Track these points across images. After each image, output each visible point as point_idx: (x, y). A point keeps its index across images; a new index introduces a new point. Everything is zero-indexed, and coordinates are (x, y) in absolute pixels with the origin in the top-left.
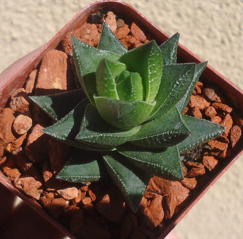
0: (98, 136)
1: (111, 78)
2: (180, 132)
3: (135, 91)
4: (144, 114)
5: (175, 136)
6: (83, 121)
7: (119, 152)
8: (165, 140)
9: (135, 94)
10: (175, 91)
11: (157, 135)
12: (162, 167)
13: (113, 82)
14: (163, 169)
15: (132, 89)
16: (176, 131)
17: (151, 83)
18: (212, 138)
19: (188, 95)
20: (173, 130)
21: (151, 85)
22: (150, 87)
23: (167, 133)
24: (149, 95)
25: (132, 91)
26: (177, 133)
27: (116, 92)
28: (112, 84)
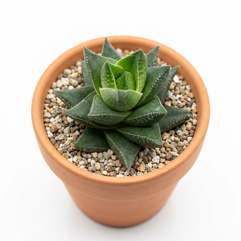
0: (103, 115)
1: (111, 76)
2: (160, 113)
3: (128, 84)
4: (134, 100)
5: (157, 116)
6: (92, 106)
7: (117, 130)
8: (150, 119)
9: (128, 87)
10: (156, 85)
11: (144, 116)
12: (148, 138)
13: (113, 78)
14: (148, 140)
15: (126, 83)
16: (157, 112)
17: (139, 79)
18: (184, 120)
19: (166, 90)
20: (155, 111)
21: (139, 81)
22: (138, 82)
23: (151, 114)
24: (138, 87)
25: (126, 85)
26: (158, 113)
27: (115, 85)
28: (113, 79)
